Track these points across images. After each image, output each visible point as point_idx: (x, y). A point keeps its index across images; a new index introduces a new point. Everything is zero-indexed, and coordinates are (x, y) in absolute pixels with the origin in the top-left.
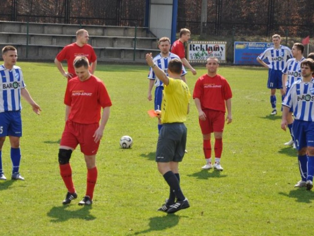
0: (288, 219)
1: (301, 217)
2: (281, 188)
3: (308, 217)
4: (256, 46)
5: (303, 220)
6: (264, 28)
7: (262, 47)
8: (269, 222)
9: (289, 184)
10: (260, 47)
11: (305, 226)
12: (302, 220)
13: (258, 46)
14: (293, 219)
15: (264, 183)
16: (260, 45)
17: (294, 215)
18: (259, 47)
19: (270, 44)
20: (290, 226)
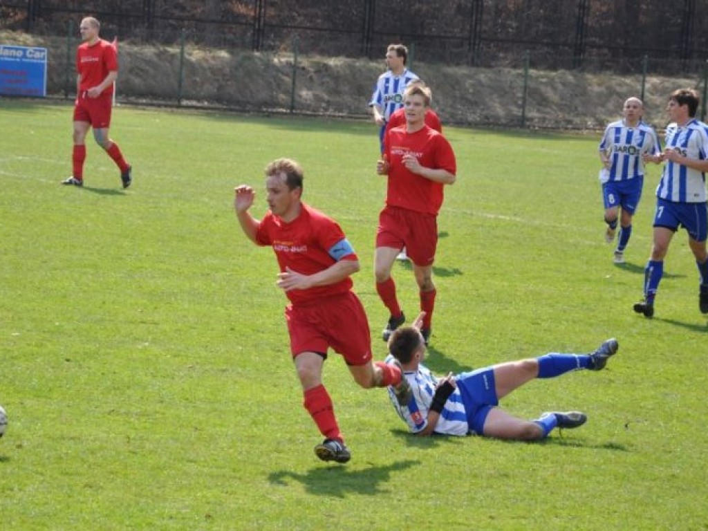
0: (63, 438)
1: (90, 435)
2: (50, 370)
3: (105, 435)
4: (4, 54)
5: (94, 441)
6: (20, 16)
7: (16, 57)
8: (20, 446)
9: (68, 360)
10: (12, 57)
11: (99, 455)
12: (92, 440)
13: (7, 54)
14: (72, 438)
15: (12, 358)
16: (12, 51)
17: (75, 431)
18: (9, 57)
19: (32, 51)
20: (67, 454)
